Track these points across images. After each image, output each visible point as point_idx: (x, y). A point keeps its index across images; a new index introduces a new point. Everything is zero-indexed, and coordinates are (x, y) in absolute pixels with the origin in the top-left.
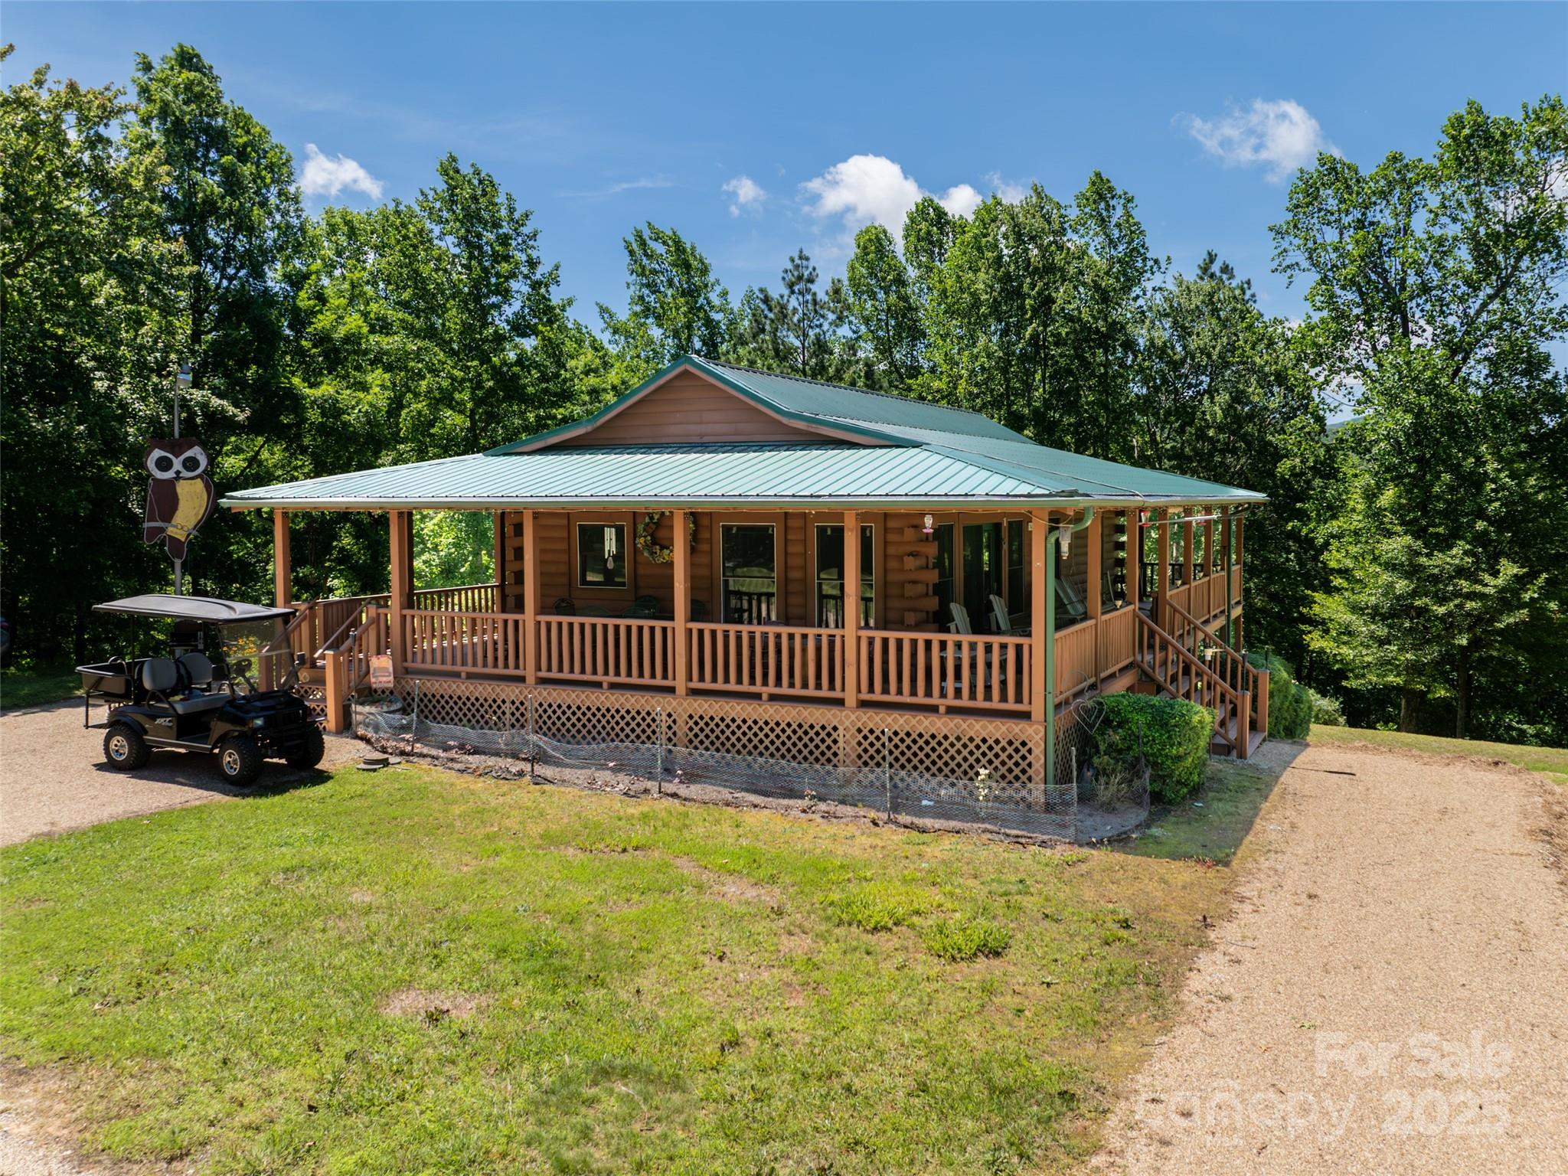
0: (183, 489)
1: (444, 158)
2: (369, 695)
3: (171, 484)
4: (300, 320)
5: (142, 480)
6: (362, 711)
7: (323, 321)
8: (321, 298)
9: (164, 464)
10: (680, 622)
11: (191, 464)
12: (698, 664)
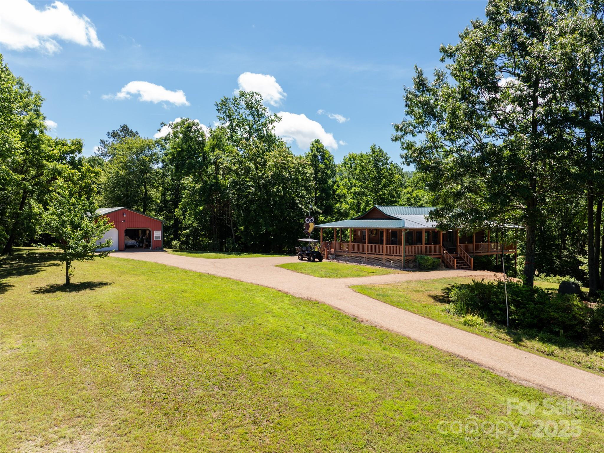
0: (310, 224)
1: (373, 145)
2: (331, 254)
3: (309, 224)
4: (334, 191)
5: (305, 222)
6: (330, 256)
7: (338, 192)
8: (338, 186)
9: (308, 220)
10: (366, 244)
11: (312, 220)
12: (368, 250)
